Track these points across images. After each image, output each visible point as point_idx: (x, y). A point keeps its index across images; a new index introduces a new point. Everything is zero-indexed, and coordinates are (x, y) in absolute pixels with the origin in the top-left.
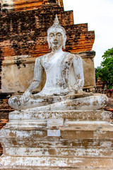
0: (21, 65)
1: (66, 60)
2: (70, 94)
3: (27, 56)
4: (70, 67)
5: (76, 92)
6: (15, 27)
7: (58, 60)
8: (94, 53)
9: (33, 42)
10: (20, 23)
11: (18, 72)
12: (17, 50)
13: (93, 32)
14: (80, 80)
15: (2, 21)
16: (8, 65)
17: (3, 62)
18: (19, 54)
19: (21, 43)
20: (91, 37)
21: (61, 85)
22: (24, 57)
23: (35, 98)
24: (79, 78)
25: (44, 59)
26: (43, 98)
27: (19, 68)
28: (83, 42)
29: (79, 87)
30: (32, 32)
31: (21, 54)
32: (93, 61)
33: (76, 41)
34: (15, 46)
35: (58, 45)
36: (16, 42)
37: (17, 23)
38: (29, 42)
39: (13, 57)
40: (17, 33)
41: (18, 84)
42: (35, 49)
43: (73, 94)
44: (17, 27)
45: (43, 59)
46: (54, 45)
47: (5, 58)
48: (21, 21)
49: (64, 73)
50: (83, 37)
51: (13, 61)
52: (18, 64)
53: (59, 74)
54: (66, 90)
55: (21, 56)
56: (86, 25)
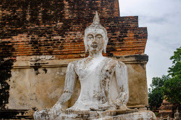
0: (40, 70)
1: (107, 68)
2: (110, 110)
3: (50, 57)
4: (111, 76)
5: (118, 107)
6: (34, 14)
7: (97, 67)
8: (146, 58)
9: (60, 38)
10: (42, 9)
11: (34, 79)
12: (36, 48)
13: (145, 29)
14: (124, 94)
15: (15, 6)
16: (21, 68)
17: (15, 64)
18: (39, 53)
19: (43, 39)
20: (142, 35)
21: (99, 99)
22: (46, 59)
23: (67, 112)
24: (122, 91)
25: (80, 65)
26: (77, 112)
27: (37, 74)
28: (131, 42)
29: (122, 102)
30: (60, 24)
31: (41, 54)
32: (144, 69)
33: (121, 40)
34: (34, 43)
35: (97, 49)
36: (36, 37)
37: (37, 10)
38: (55, 38)
39: (29, 57)
40: (38, 24)
41: (34, 97)
42: (62, 47)
43: (114, 109)
44: (37, 15)
45: (78, 65)
46: (92, 49)
47: (18, 58)
48: (43, 7)
49: (104, 83)
50: (130, 34)
51: (29, 64)
52: (36, 67)
53: (98, 85)
54: (106, 105)
55: (41, 57)
56: (135, 19)
